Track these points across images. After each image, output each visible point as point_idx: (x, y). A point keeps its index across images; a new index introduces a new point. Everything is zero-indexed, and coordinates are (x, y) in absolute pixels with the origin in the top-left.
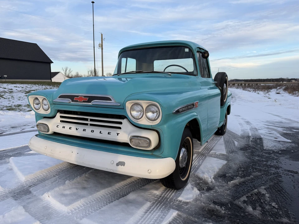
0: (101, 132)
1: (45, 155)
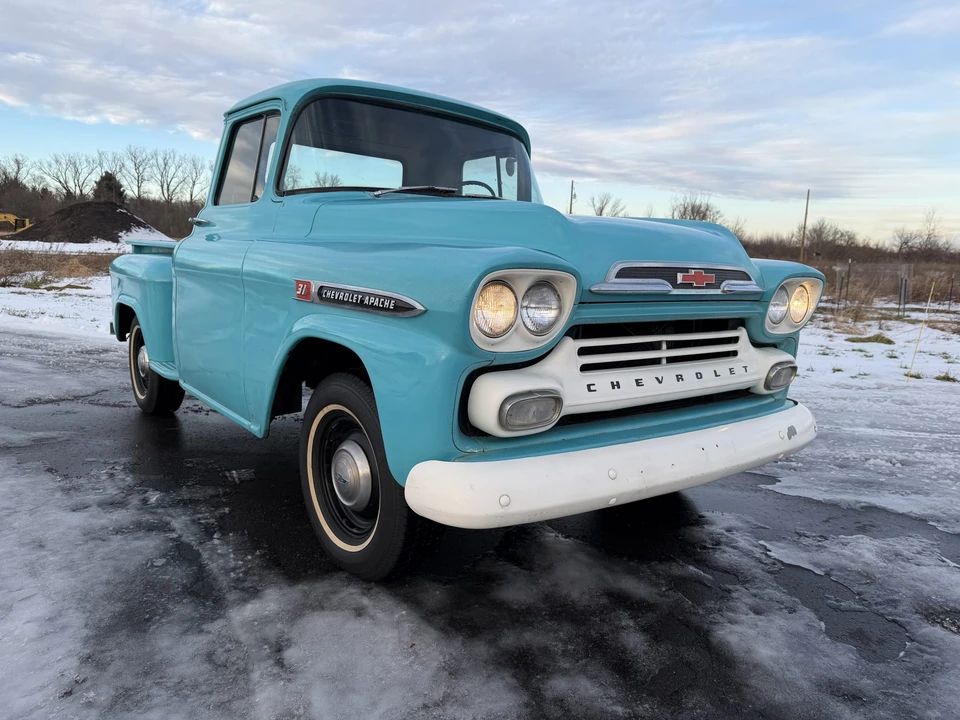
0: (715, 371)
1: (613, 502)
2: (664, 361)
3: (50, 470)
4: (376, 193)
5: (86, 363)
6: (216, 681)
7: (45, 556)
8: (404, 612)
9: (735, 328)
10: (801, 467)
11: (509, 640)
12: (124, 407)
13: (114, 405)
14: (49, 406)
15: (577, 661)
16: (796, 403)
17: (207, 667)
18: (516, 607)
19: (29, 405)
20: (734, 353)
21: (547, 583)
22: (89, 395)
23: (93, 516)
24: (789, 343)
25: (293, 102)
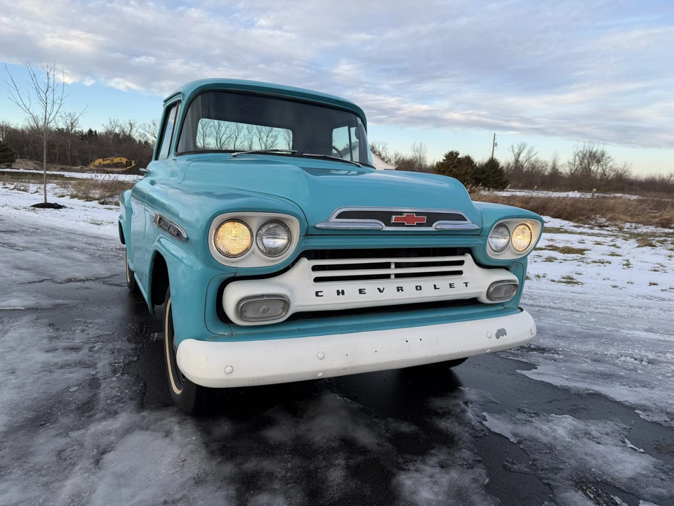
0: (435, 286)
1: (320, 375)
2: (393, 277)
3: (50, 325)
4: (233, 154)
5: (117, 256)
6: (53, 469)
7: (11, 379)
8: (194, 438)
9: (463, 254)
10: (561, 359)
11: (251, 465)
12: (121, 286)
13: (116, 285)
14: (79, 284)
15: (287, 484)
16: (522, 310)
17: (55, 459)
18: (272, 442)
19: (67, 282)
20: (460, 273)
21: (304, 429)
22: (105, 278)
23: (54, 357)
24: (517, 266)
25: (187, 95)
